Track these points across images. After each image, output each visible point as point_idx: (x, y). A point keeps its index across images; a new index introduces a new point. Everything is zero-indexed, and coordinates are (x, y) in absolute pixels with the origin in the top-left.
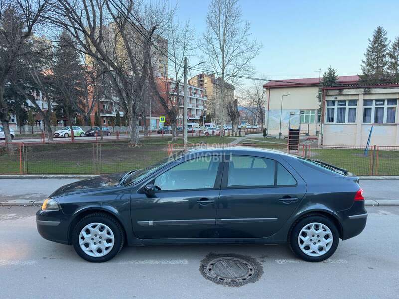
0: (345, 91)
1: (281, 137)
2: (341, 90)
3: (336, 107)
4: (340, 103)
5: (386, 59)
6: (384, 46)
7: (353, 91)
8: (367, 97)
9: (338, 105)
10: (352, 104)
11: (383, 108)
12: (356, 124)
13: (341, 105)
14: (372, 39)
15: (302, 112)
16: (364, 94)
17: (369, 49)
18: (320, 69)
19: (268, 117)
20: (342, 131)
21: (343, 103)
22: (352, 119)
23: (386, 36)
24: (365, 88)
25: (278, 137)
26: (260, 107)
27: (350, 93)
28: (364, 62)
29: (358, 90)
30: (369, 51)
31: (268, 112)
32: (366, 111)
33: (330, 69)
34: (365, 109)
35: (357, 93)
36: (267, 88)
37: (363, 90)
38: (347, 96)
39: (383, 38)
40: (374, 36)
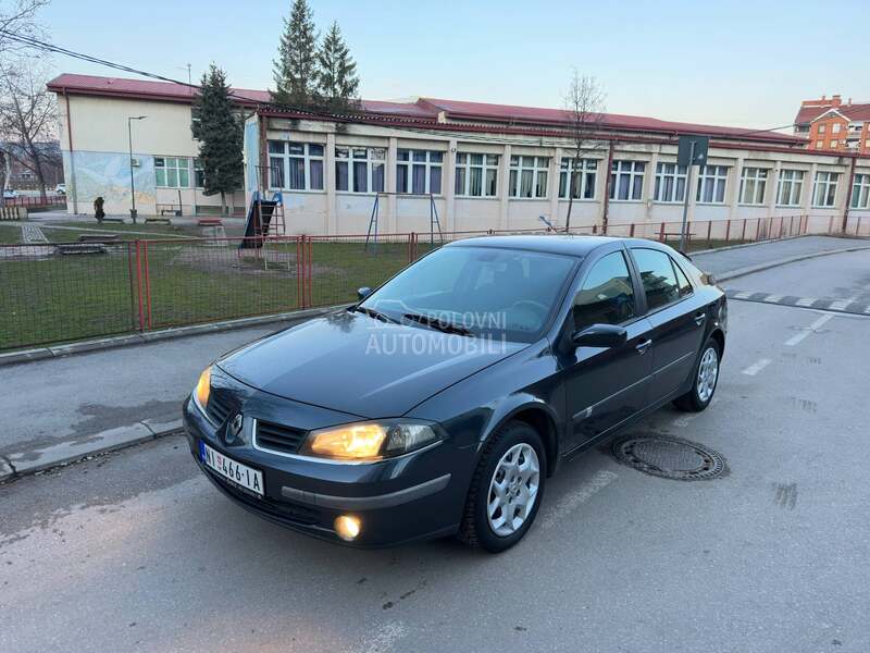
0: (304, 125)
1: (137, 221)
2: (295, 120)
3: (286, 156)
4: (294, 148)
5: (317, 66)
6: (310, 40)
7: (316, 126)
8: (342, 141)
9: (291, 152)
10: (317, 152)
11: (366, 163)
12: (326, 194)
13: (295, 152)
14: (289, 18)
15: (159, 161)
16: (336, 134)
17: (285, 39)
18: (189, 66)
19: (73, 169)
20: (302, 208)
21: (299, 149)
22: (318, 183)
23: (313, 20)
24: (338, 122)
25: (129, 220)
26: (30, 141)
27: (311, 129)
28: (277, 65)
29: (326, 124)
30: (284, 43)
31: (72, 156)
32: (340, 168)
33: (213, 68)
34: (338, 164)
35: (325, 130)
36: (59, 93)
37: (333, 125)
38: (306, 136)
39: (308, 21)
40: (293, 15)
